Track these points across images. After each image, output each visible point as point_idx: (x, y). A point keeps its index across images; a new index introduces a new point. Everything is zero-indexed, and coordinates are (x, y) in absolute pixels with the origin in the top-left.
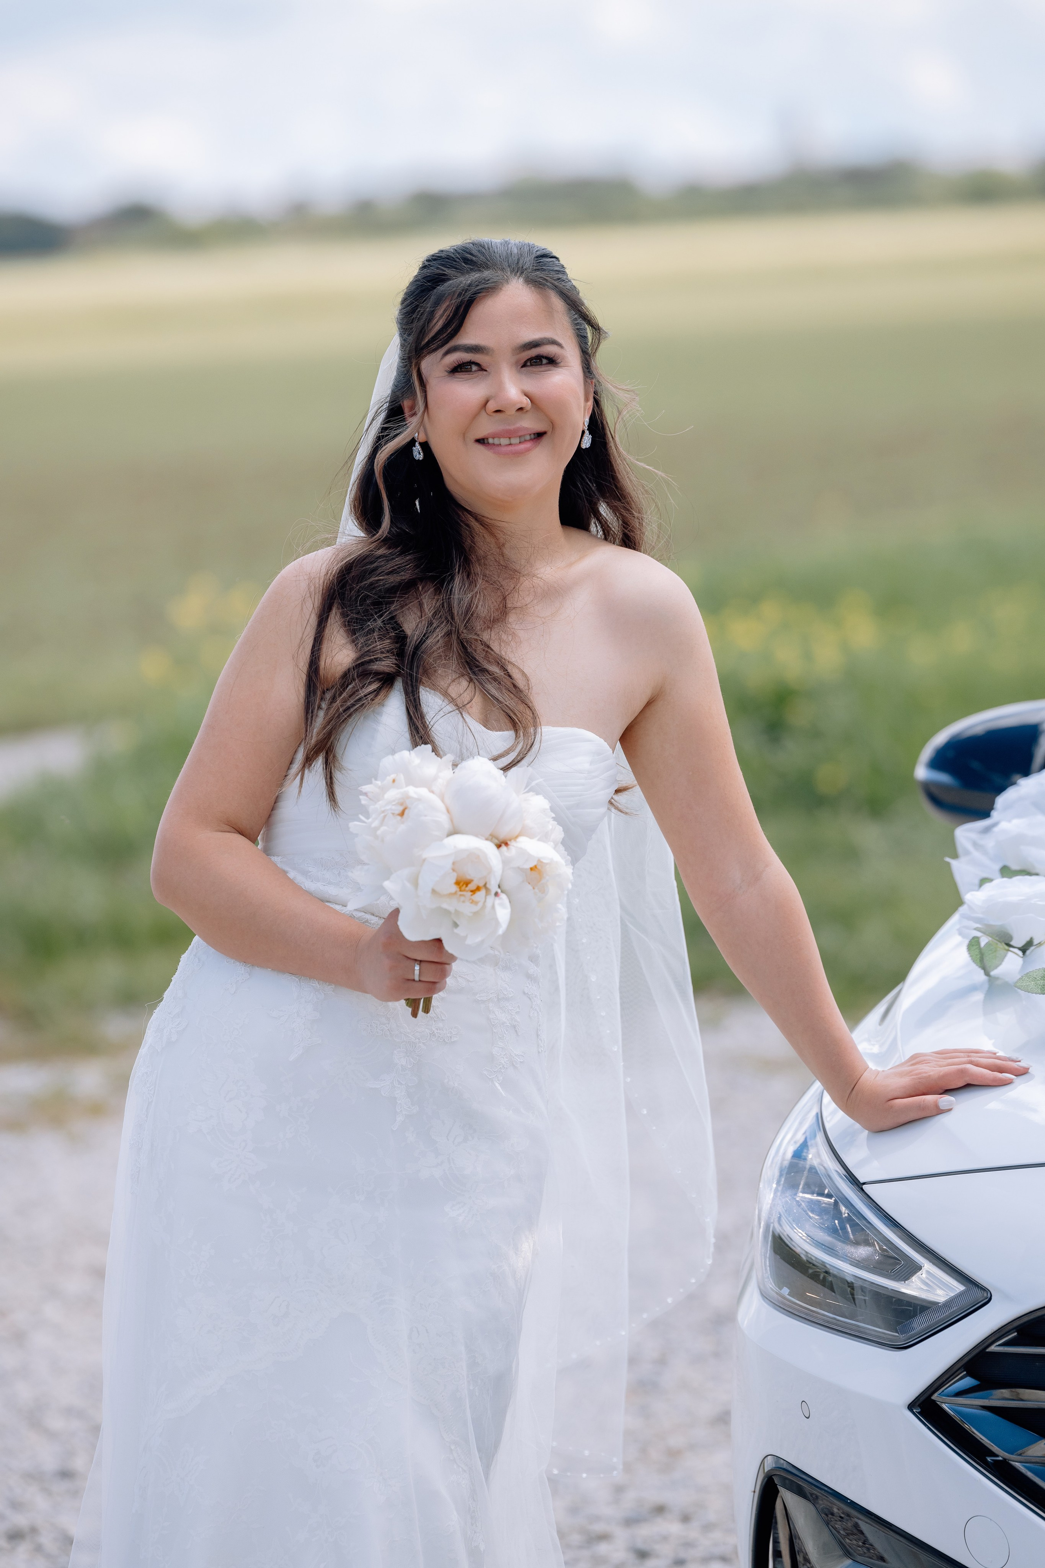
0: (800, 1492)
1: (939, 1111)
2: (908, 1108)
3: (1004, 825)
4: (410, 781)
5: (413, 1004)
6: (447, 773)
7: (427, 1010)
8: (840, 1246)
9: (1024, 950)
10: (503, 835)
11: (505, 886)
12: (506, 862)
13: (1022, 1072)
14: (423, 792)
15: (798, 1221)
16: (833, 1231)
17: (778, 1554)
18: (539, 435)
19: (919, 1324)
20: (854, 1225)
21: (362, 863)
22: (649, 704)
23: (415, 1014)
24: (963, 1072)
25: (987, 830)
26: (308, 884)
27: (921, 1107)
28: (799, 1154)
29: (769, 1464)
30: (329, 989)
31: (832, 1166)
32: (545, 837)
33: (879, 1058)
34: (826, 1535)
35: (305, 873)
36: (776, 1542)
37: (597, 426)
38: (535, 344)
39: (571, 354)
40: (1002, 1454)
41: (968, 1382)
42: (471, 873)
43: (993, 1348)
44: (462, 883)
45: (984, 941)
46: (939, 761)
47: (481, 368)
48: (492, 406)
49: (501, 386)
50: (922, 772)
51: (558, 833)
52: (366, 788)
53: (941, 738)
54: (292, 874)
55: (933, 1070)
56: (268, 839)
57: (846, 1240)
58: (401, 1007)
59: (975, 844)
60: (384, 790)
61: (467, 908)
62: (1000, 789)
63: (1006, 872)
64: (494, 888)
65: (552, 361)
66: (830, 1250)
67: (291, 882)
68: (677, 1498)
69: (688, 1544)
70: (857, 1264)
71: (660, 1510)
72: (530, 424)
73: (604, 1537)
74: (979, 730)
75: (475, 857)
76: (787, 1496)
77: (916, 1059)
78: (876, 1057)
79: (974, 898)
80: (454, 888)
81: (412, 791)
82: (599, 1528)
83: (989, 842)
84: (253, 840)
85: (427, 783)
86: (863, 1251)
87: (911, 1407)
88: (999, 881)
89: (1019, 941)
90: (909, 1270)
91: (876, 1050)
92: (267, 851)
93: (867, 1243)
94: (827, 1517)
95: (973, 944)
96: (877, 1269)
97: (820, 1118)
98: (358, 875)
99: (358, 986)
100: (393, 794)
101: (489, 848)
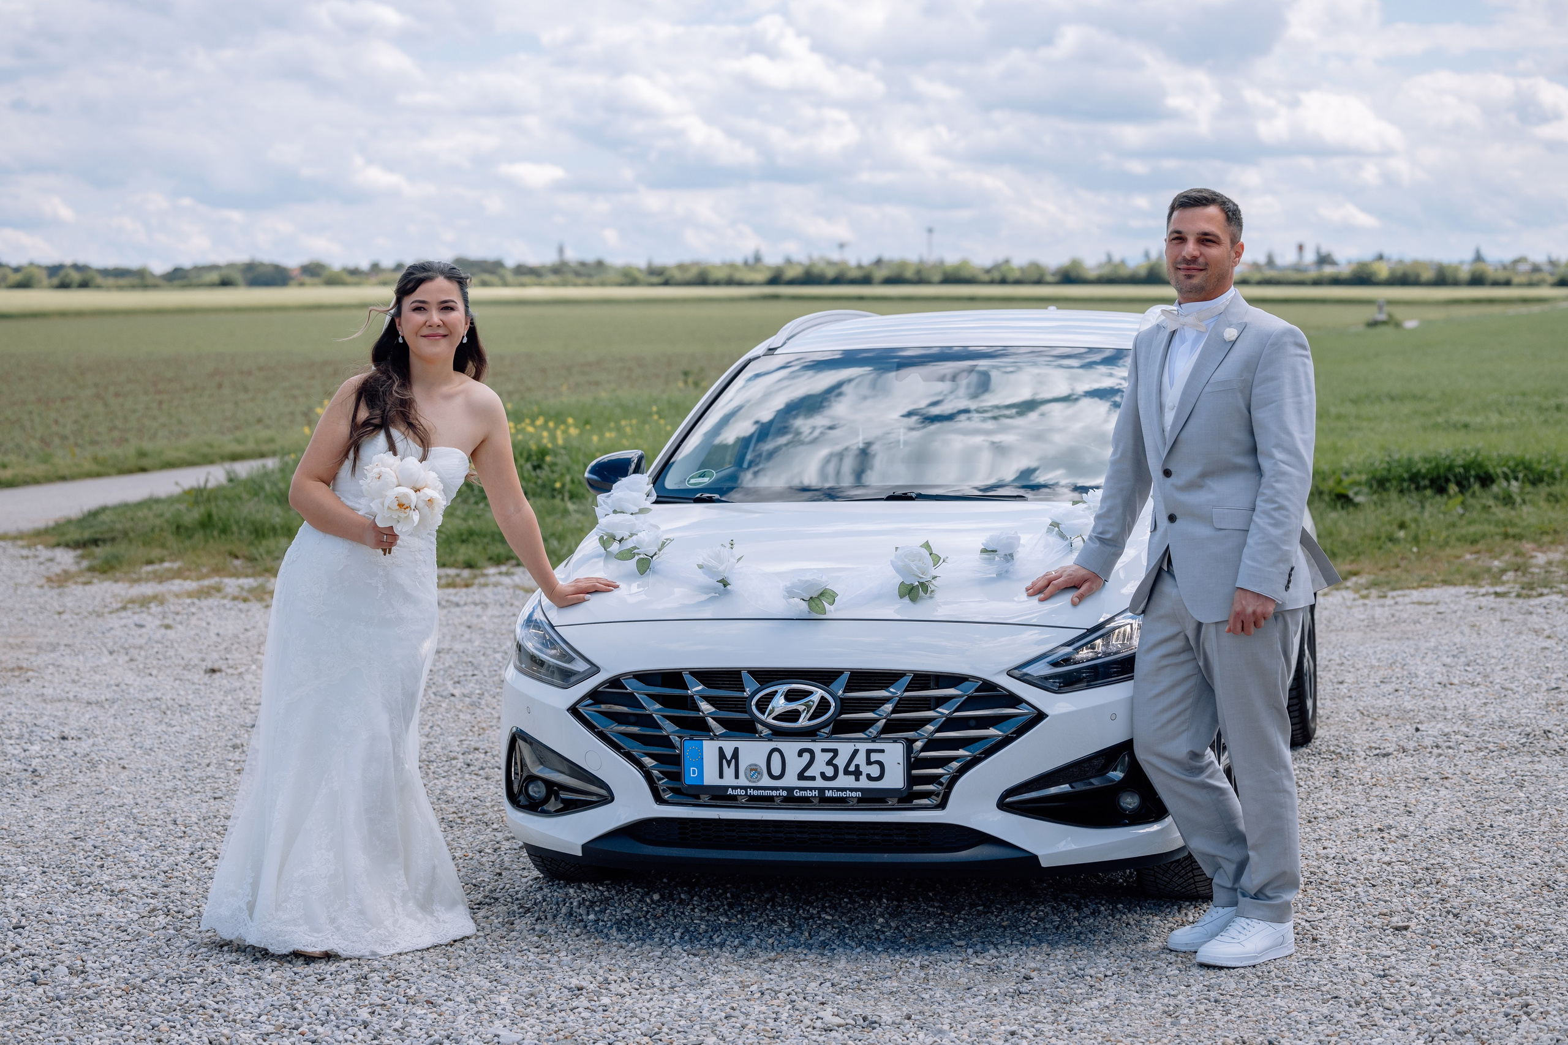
0: (525, 740)
1: (585, 600)
2: (573, 599)
3: (615, 494)
4: (383, 466)
5: (384, 551)
6: (399, 462)
7: (390, 553)
8: (544, 649)
9: (620, 541)
10: (418, 487)
11: (418, 507)
12: (418, 498)
13: (617, 587)
14: (388, 469)
15: (529, 640)
16: (543, 644)
17: (516, 763)
18: (445, 336)
19: (573, 679)
20: (551, 643)
21: (364, 496)
22: (482, 442)
23: (385, 554)
24: (594, 586)
25: (608, 496)
26: (349, 503)
27: (578, 599)
28: (530, 616)
29: (514, 730)
30: (355, 544)
31: (543, 618)
32: (435, 489)
33: (564, 580)
34: (534, 758)
35: (347, 499)
36: (515, 759)
37: (472, 333)
38: (446, 302)
39: (461, 306)
40: (601, 729)
41: (590, 701)
42: (404, 501)
43: (600, 689)
44: (401, 505)
45: (605, 537)
46: (592, 472)
47: (425, 309)
48: (428, 324)
49: (431, 316)
50: (587, 475)
51: (441, 486)
52: (366, 467)
53: (594, 463)
54: (342, 499)
55: (583, 585)
56: (334, 485)
57: (547, 647)
58: (380, 551)
59: (604, 501)
60: (373, 468)
61: (403, 515)
62: (615, 482)
63: (615, 512)
64: (413, 507)
65: (452, 309)
66: (540, 651)
67: (342, 502)
68: (483, 745)
69: (486, 762)
70: (552, 656)
71: (476, 749)
72: (441, 331)
73: (455, 758)
74: (606, 460)
75: (406, 495)
76: (520, 742)
77: (577, 581)
78: (563, 580)
79: (602, 521)
80: (398, 507)
81: (383, 469)
82: (452, 755)
83: (609, 501)
84: (328, 485)
85: (390, 467)
86: (553, 652)
87: (568, 710)
88: (612, 515)
89: (618, 538)
90: (571, 660)
91: (563, 577)
92: (333, 490)
93: (555, 649)
94: (534, 751)
95: (601, 538)
96: (558, 658)
97: (540, 601)
98: (363, 501)
99: (364, 543)
100: (376, 470)
101: (412, 492)
